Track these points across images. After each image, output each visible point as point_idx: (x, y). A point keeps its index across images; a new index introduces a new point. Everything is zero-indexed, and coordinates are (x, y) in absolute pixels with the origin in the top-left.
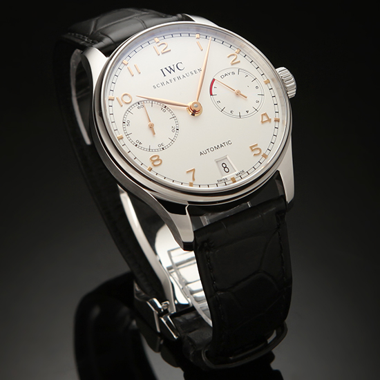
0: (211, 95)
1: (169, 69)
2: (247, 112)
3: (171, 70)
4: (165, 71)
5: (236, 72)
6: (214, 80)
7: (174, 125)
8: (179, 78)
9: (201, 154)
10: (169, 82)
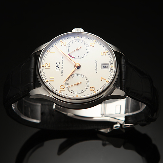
0: (74, 58)
1: (57, 67)
2: (87, 49)
3: (58, 67)
4: (57, 69)
5: (69, 45)
6: (69, 54)
7: (81, 76)
8: (62, 66)
9: (96, 72)
10: (62, 70)
